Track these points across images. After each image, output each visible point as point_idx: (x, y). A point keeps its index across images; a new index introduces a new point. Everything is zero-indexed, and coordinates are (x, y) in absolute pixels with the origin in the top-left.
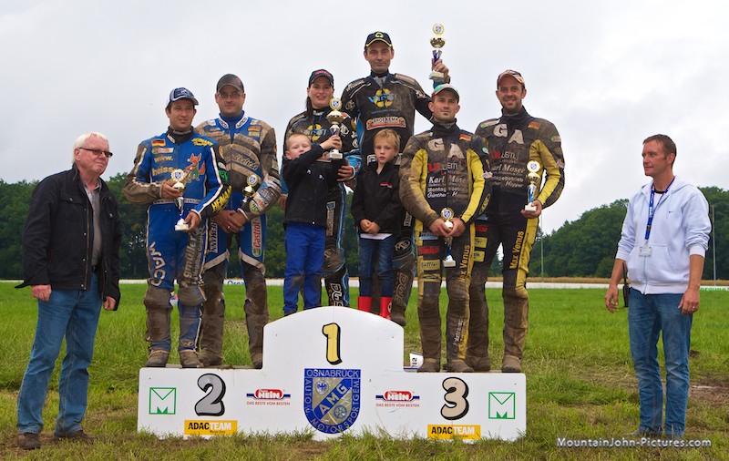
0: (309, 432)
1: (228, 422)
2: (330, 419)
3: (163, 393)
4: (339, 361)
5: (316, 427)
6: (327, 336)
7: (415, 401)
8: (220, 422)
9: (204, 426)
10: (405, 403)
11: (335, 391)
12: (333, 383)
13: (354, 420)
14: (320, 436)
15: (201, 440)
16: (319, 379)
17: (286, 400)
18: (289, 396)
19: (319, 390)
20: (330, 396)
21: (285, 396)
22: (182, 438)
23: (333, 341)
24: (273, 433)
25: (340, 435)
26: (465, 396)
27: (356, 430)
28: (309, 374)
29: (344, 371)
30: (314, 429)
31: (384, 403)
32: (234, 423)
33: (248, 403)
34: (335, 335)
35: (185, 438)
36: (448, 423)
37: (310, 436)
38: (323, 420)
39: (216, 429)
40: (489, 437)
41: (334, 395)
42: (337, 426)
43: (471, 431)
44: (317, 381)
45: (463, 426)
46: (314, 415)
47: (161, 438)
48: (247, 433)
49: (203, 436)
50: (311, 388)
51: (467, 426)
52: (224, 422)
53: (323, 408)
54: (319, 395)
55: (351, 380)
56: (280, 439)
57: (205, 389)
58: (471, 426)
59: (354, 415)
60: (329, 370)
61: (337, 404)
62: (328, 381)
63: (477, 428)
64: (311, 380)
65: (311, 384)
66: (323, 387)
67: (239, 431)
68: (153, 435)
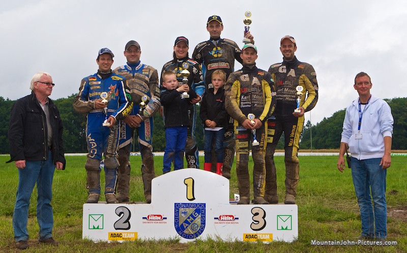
0: (177, 238)
1: (132, 233)
2: (189, 231)
3: (96, 217)
4: (194, 199)
5: (181, 236)
6: (187, 185)
7: (236, 221)
8: (128, 233)
9: (119, 236)
10: (230, 222)
11: (191, 215)
12: (191, 211)
13: (202, 231)
14: (183, 241)
15: (118, 243)
16: (182, 209)
17: (164, 220)
18: (166, 218)
19: (183, 215)
20: (189, 218)
21: (164, 218)
22: (107, 242)
23: (190, 188)
24: (157, 239)
25: (194, 239)
26: (264, 217)
27: (203, 237)
28: (177, 206)
29: (196, 204)
30: (180, 236)
31: (219, 222)
32: (136, 234)
33: (144, 223)
34: (191, 184)
35: (109, 242)
36: (255, 232)
37: (178, 241)
38: (185, 232)
39: (126, 237)
40: (277, 240)
41: (191, 218)
42: (193, 235)
43: (268, 237)
44: (182, 210)
45: (263, 234)
46: (180, 229)
47: (95, 243)
48: (143, 239)
49: (119, 241)
50: (178, 214)
51: (265, 234)
52: (130, 233)
53: (185, 225)
54: (183, 217)
55: (200, 209)
56: (161, 242)
57: (119, 215)
58: (267, 234)
59: (202, 228)
60: (188, 204)
61: (193, 222)
62: (187, 210)
63: (271, 235)
64: (178, 209)
65: (178, 212)
66: (185, 213)
67: (139, 238)
68: (91, 241)
